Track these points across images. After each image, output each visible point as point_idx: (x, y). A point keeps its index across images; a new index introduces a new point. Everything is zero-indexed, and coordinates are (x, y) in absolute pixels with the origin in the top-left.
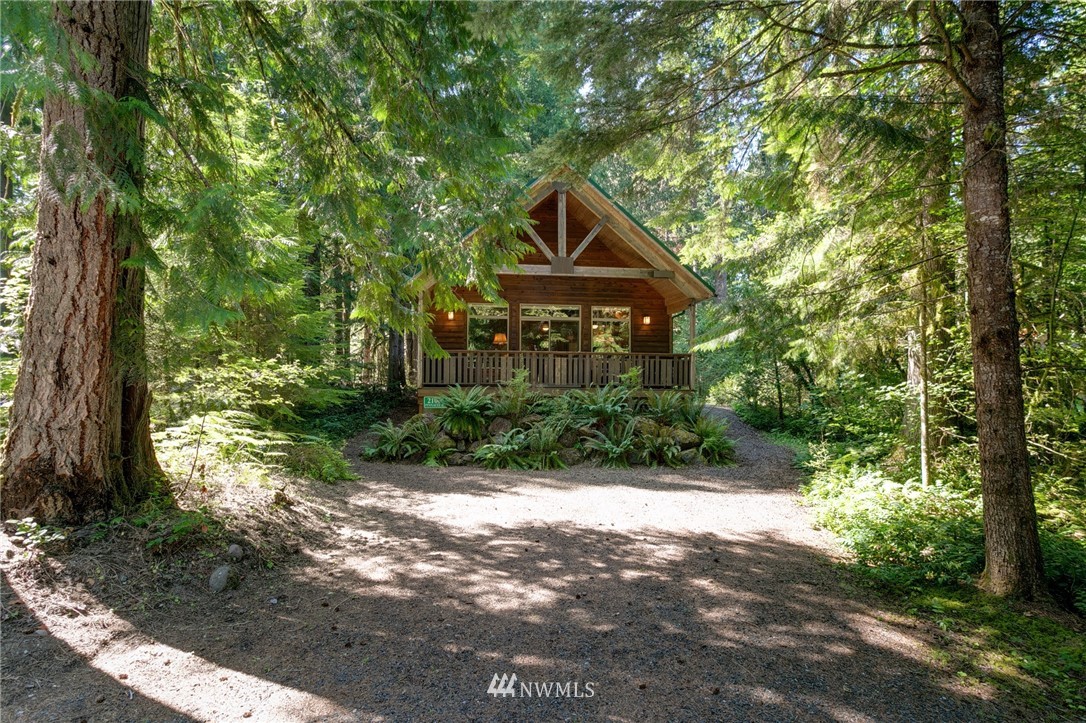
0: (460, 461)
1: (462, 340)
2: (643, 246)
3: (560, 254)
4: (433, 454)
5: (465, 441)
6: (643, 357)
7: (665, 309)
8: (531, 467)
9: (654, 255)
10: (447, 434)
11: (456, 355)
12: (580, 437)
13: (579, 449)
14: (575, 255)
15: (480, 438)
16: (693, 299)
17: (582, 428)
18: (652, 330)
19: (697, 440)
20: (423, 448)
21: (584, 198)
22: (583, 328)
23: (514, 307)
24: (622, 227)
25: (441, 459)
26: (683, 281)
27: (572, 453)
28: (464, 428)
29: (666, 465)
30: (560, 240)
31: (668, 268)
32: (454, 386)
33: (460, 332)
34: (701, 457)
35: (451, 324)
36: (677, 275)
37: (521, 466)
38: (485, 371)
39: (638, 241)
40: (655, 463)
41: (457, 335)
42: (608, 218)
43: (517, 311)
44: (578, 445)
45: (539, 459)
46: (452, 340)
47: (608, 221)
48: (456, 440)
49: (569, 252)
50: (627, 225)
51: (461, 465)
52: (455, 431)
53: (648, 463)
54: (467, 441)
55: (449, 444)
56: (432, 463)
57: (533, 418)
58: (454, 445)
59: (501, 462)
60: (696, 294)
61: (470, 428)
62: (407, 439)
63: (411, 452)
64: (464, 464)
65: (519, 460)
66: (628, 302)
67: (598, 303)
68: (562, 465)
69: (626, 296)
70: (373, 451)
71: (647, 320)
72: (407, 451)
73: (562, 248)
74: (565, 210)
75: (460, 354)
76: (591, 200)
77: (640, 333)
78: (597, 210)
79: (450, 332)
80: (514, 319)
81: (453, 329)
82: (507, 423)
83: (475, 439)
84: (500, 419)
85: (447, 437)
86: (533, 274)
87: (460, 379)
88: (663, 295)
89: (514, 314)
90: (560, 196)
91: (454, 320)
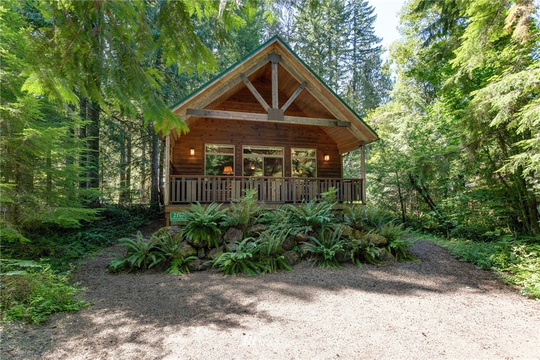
0: (200, 267)
1: (201, 171)
2: (330, 104)
3: (274, 107)
4: (177, 262)
5: (204, 249)
6: (332, 181)
7: (338, 151)
8: (262, 270)
9: (337, 110)
10: (189, 243)
11: (196, 179)
12: (297, 241)
13: (297, 252)
14: (284, 108)
15: (217, 245)
16: (363, 141)
17: (299, 235)
18: (330, 165)
19: (386, 241)
20: (167, 257)
21: (290, 68)
22: (285, 162)
23: (238, 148)
24: (315, 89)
25: (183, 267)
26: (356, 129)
27: (293, 255)
28: (203, 238)
29: (368, 263)
30: (273, 97)
31: (347, 120)
32: (195, 203)
33: (200, 164)
34: (390, 255)
35: (192, 158)
36: (352, 125)
37: (254, 270)
38: (219, 192)
39: (327, 100)
40: (358, 261)
41: (197, 166)
42: (306, 83)
43: (240, 150)
44: (296, 248)
45: (269, 262)
46: (193, 170)
47: (307, 86)
48: (197, 248)
49: (280, 106)
50: (319, 89)
51: (201, 270)
52: (196, 241)
53: (353, 261)
54: (206, 249)
55: (190, 252)
56: (175, 271)
57: (259, 228)
58: (195, 252)
59: (237, 268)
60: (364, 138)
61: (209, 237)
62: (152, 250)
63: (155, 262)
64: (204, 269)
65: (252, 265)
66: (314, 146)
67: (295, 146)
68: (287, 267)
69: (313, 142)
70: (119, 263)
71: (327, 158)
72: (152, 261)
73: (275, 102)
74: (277, 75)
75: (199, 179)
76: (295, 70)
77: (323, 166)
78: (299, 77)
79: (192, 164)
80: (238, 156)
81: (194, 162)
82: (240, 233)
83: (213, 247)
84: (233, 230)
85: (189, 246)
86: (255, 120)
87: (199, 198)
88: (337, 142)
89: (238, 152)
90: (273, 65)
91: (195, 156)
